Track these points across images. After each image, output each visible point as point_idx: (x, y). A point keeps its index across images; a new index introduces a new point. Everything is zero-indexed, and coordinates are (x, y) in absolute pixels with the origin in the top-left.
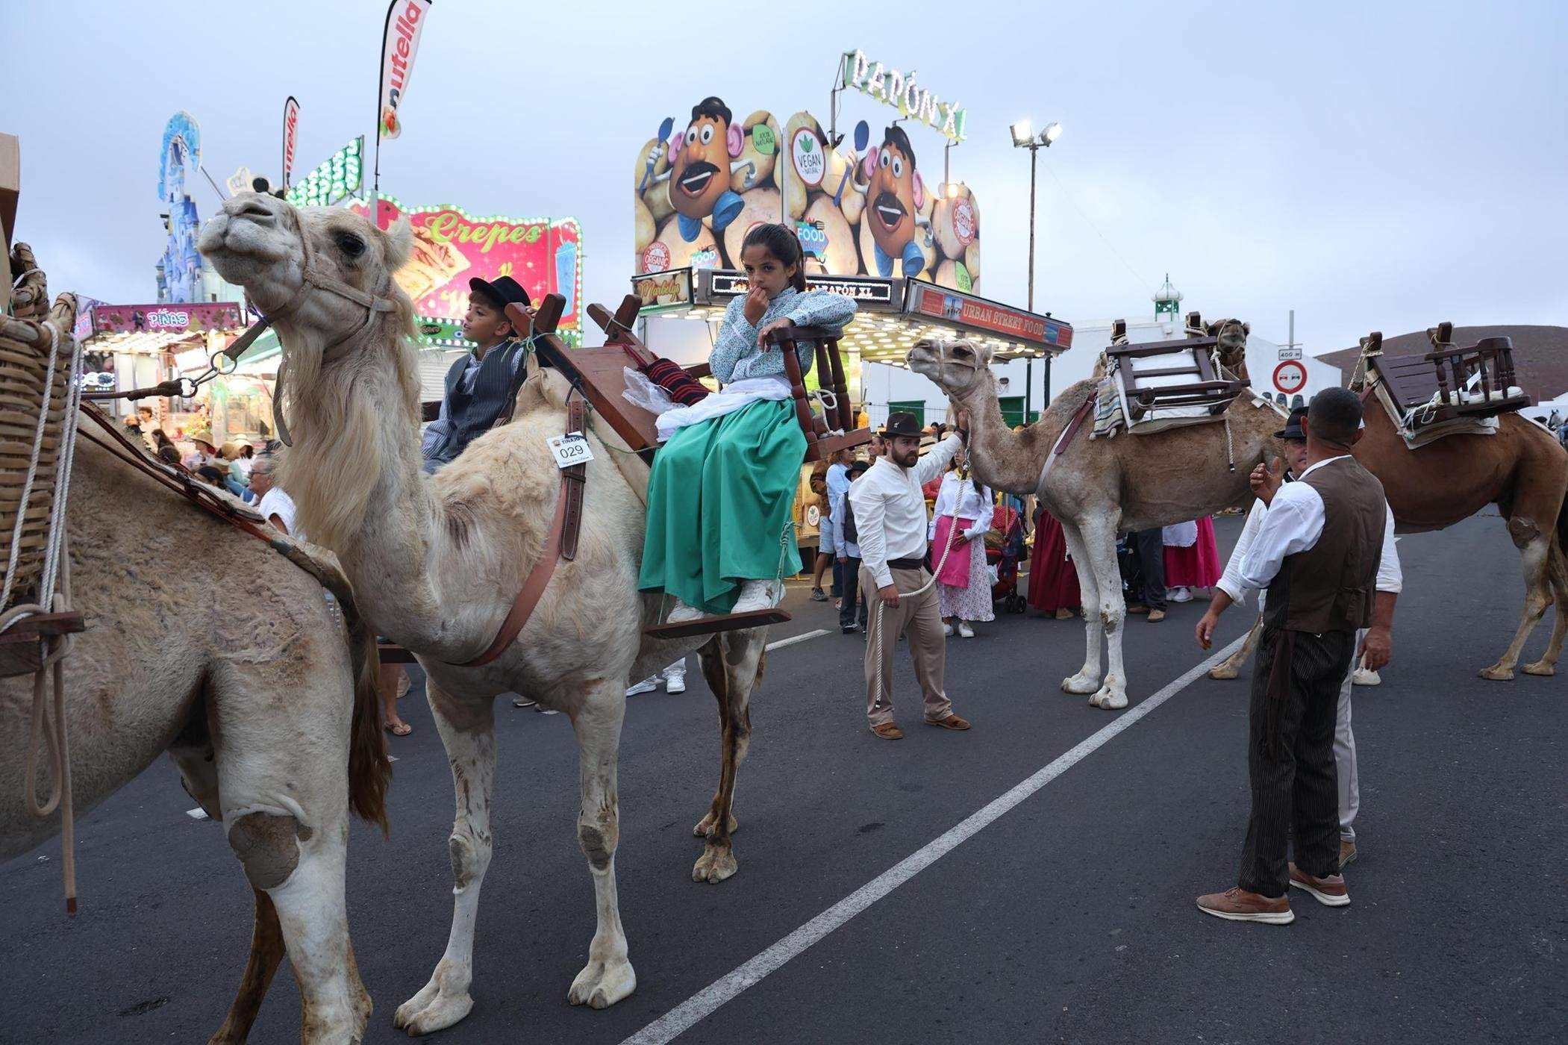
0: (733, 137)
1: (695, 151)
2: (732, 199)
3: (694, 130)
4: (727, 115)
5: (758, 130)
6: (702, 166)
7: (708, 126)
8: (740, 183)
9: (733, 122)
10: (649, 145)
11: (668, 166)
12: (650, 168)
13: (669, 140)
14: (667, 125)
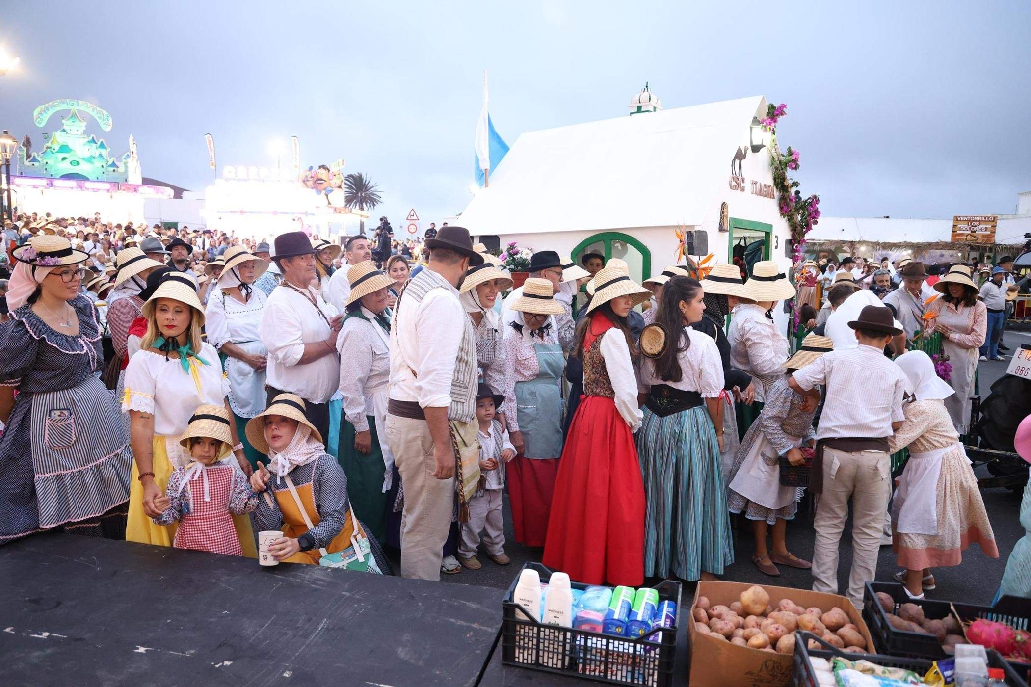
0: (330, 175)
1: (320, 176)
2: (330, 189)
3: (319, 171)
4: (329, 171)
5: (337, 176)
6: (321, 180)
7: (322, 171)
8: (332, 186)
9: (331, 171)
10: (306, 171)
11: (312, 177)
12: (306, 176)
13: (313, 171)
14: (311, 168)
